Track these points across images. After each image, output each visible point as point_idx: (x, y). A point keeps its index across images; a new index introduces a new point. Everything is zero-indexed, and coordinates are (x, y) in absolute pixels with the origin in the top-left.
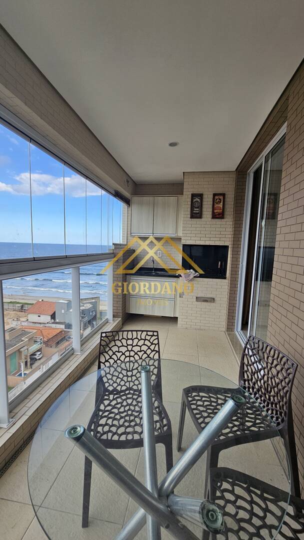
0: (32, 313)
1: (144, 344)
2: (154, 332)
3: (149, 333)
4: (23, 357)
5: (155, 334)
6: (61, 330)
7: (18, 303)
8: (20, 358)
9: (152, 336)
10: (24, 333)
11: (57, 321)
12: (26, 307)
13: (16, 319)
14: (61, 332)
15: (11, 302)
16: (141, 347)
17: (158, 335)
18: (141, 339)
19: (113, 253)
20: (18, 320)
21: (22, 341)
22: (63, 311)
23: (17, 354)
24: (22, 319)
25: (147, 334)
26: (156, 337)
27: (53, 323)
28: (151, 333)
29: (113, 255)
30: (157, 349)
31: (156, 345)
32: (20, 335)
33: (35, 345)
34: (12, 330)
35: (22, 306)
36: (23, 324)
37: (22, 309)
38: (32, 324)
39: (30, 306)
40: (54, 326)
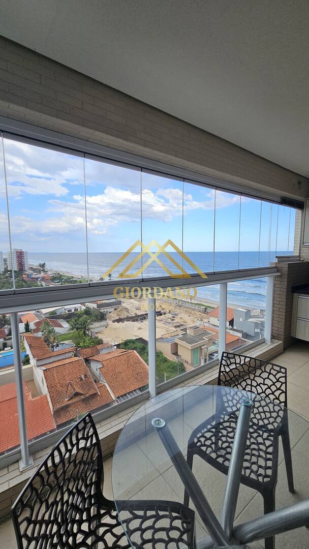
0: (213, 316)
1: (268, 378)
2: (281, 368)
3: (275, 367)
4: (203, 354)
5: (283, 370)
6: (238, 338)
7: (203, 305)
8: (201, 354)
9: (278, 372)
10: (205, 333)
11: (235, 328)
12: (209, 310)
13: (200, 319)
14: (238, 340)
15: (197, 304)
16: (264, 379)
17: (286, 373)
18: (265, 371)
19: (276, 267)
20: (201, 320)
21: (203, 340)
22: (241, 320)
23: (199, 349)
24: (205, 320)
25: (273, 368)
26: (284, 375)
27: (230, 329)
28: (278, 369)
29: (276, 269)
30: (283, 388)
31: (282, 383)
32: (201, 334)
33: (213, 346)
34: (196, 328)
35: (206, 309)
36: (205, 324)
37: (205, 312)
38: (212, 327)
39: (212, 310)
40: (231, 332)
